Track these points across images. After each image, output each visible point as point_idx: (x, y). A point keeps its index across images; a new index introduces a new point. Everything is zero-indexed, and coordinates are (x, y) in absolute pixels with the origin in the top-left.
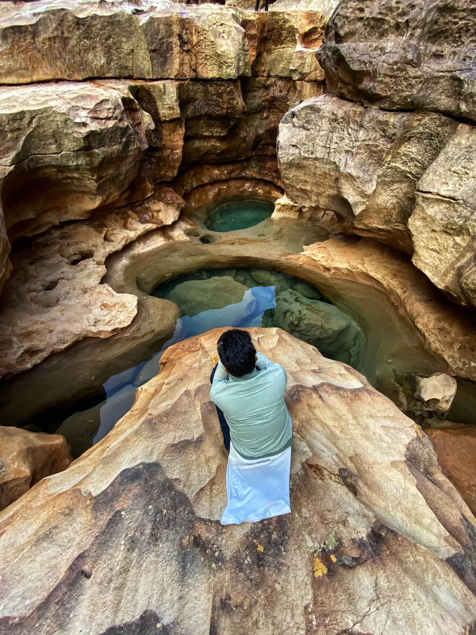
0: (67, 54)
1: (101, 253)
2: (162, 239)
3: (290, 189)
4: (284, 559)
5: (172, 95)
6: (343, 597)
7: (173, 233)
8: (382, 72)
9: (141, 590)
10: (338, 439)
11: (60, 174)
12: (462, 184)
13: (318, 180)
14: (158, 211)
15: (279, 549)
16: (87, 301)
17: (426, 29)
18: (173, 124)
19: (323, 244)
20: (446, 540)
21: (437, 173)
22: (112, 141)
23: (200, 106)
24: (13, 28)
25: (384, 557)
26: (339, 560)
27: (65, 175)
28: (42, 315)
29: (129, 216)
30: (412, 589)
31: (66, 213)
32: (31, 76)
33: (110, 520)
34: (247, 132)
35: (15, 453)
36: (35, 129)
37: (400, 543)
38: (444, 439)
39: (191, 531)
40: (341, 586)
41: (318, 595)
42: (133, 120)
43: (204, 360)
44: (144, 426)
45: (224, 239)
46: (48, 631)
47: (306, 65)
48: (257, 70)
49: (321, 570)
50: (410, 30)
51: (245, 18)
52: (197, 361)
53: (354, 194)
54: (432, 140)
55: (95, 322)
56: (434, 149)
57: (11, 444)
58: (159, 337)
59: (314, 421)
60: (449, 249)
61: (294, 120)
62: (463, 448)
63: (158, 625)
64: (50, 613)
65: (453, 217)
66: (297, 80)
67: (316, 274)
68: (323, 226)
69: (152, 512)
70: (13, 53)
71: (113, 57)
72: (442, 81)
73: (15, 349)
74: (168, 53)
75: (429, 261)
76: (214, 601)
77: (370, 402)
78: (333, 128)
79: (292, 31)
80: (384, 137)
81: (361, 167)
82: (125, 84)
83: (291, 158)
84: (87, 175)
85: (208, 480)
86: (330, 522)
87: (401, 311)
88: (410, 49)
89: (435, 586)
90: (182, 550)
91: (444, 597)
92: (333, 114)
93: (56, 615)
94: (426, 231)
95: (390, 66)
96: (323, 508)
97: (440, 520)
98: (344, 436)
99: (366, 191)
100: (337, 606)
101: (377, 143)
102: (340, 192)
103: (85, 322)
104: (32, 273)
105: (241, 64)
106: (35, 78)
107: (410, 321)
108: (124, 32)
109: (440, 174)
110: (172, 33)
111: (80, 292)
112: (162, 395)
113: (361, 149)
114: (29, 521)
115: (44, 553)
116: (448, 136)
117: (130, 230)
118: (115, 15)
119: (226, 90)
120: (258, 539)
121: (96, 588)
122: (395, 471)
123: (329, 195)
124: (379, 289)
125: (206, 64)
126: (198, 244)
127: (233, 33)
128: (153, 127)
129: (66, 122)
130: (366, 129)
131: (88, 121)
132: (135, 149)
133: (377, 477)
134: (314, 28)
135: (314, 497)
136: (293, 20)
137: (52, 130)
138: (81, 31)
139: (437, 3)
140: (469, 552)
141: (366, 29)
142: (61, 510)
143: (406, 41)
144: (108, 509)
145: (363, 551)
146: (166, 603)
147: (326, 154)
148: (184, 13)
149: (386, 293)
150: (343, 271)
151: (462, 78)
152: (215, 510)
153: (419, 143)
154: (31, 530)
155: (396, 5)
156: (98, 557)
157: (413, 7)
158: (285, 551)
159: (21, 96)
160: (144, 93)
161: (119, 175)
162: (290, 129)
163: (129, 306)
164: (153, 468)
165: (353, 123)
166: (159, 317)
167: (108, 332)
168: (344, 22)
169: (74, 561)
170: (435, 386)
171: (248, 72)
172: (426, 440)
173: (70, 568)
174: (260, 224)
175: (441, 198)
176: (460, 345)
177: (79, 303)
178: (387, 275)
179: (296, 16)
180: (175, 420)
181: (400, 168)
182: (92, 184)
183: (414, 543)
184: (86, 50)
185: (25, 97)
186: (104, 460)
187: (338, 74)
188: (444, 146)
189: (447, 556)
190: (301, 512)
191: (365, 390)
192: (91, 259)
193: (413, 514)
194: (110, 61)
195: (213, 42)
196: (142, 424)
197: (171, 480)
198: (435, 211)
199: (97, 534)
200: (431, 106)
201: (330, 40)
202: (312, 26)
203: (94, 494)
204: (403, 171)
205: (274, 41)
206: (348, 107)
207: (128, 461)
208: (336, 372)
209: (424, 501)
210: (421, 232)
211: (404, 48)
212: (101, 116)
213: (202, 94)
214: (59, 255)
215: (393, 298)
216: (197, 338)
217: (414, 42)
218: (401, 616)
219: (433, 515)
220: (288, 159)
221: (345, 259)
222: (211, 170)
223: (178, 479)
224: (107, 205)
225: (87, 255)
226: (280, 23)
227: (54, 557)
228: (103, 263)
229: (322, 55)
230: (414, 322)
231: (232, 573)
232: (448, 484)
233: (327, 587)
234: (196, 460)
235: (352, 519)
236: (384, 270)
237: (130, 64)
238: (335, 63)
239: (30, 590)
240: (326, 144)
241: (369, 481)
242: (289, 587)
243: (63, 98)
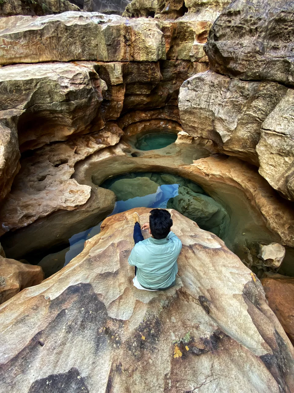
0: (60, 46)
1: (73, 161)
2: (109, 153)
3: (185, 126)
4: (156, 345)
5: (119, 70)
6: (189, 372)
7: (116, 150)
8: (241, 58)
9: (71, 356)
10: (202, 278)
11: (51, 115)
12: (290, 125)
13: (202, 121)
14: (107, 137)
15: (154, 340)
16: (62, 188)
17: (268, 32)
18: (118, 87)
19: (205, 159)
20: (262, 345)
21: (274, 118)
22: (82, 96)
23: (135, 77)
24: (30, 31)
25: (220, 351)
26: (190, 350)
27: (54, 115)
28: (36, 195)
29: (90, 140)
30: (234, 372)
31: (54, 137)
32: (38, 59)
33: (58, 314)
34: (163, 92)
35: (12, 274)
36: (38, 89)
37: (232, 343)
38: (275, 285)
39: (104, 325)
40: (189, 365)
41: (174, 369)
42: (95, 84)
43: (125, 226)
44: (85, 262)
45: (146, 154)
46: (15, 374)
47: (200, 53)
48: (170, 55)
49: (178, 354)
50: (258, 33)
51: (164, 26)
52: (121, 226)
53: (223, 130)
54: (272, 98)
55: (66, 201)
56: (273, 104)
57: (10, 269)
58: (102, 212)
59: (188, 266)
60: (281, 165)
61: (188, 85)
62: (287, 291)
63: (79, 377)
64: (18, 363)
65: (283, 145)
66: (194, 62)
67: (201, 177)
68: (207, 149)
69: (83, 312)
70: (29, 45)
71: (86, 48)
72: (278, 63)
73: (19, 215)
74: (118, 46)
75: (269, 172)
76: (112, 366)
77: (224, 257)
78: (211, 90)
79: (192, 33)
80: (242, 96)
81: (228, 114)
82: (92, 64)
83: (186, 108)
84: (67, 115)
85: (118, 296)
86: (188, 326)
87: (253, 203)
88: (258, 44)
89: (250, 372)
90: (98, 335)
91: (255, 379)
92: (212, 82)
93: (21, 365)
94: (267, 153)
95: (246, 55)
96: (185, 318)
97: (259, 333)
98: (206, 277)
99: (230, 128)
100: (185, 377)
101: (238, 100)
102: (214, 128)
103: (60, 200)
104: (32, 171)
105: (160, 52)
106: (41, 60)
107: (258, 210)
108: (93, 34)
109: (276, 119)
110: (120, 35)
111: (59, 183)
112: (98, 245)
113: (228, 103)
114: (13, 311)
115: (19, 330)
116: (281, 96)
117: (90, 148)
118: (88, 25)
119: (150, 67)
120: (142, 332)
121: (45, 352)
122: (235, 300)
123: (208, 130)
124: (240, 188)
125: (139, 53)
126: (130, 158)
127: (156, 35)
128: (106, 88)
129: (56, 85)
130: (231, 91)
131: (69, 85)
132: (95, 102)
133: (223, 303)
134: (205, 31)
135: (180, 311)
136: (193, 26)
137: (48, 90)
138: (68, 33)
139: (274, 17)
140: (277, 354)
141: (232, 33)
142: (31, 306)
143: (255, 40)
144: (58, 308)
145: (206, 345)
146: (84, 365)
147: (207, 106)
148: (128, 23)
149: (244, 191)
150: (217, 176)
151: (290, 61)
152: (120, 313)
153: (264, 100)
154: (14, 316)
155: (250, 19)
156: (49, 334)
157: (260, 19)
158: (158, 341)
159: (32, 70)
160: (103, 69)
161: (85, 116)
162: (186, 90)
163: (86, 192)
164: (87, 287)
165: (223, 87)
166: (103, 200)
167: (72, 207)
168: (219, 29)
169: (35, 335)
170: (271, 251)
171: (164, 57)
172: (259, 283)
173: (33, 339)
174: (168, 147)
175: (277, 133)
176: (289, 226)
177: (57, 189)
178: (245, 180)
179: (194, 24)
180: (104, 260)
181: (252, 115)
182: (69, 121)
183: (240, 345)
184: (71, 44)
185: (34, 70)
186: (60, 280)
187: (215, 59)
188: (279, 102)
189: (261, 355)
190: (171, 319)
191: (222, 249)
192: (66, 164)
193: (243, 327)
194: (84, 51)
195: (143, 40)
196: (84, 261)
197: (97, 294)
198: (272, 141)
199: (50, 322)
200: (271, 78)
201: (211, 39)
202: (204, 30)
203: (51, 299)
204: (254, 117)
205: (181, 39)
206: (221, 78)
207: (73, 282)
208: (205, 237)
209: (251, 320)
210: (264, 154)
211: (254, 44)
212: (76, 83)
213: (137, 70)
214: (48, 161)
215: (248, 195)
216: (124, 213)
217: (260, 40)
218: (225, 387)
219: (256, 329)
220: (184, 108)
221: (218, 169)
222: (140, 114)
223: (101, 294)
224: (77, 133)
225: (64, 162)
226: (185, 28)
227: (24, 333)
228: (73, 166)
229: (207, 48)
230: (260, 210)
231: (125, 351)
232: (270, 311)
233: (180, 364)
234: (113, 284)
235: (203, 326)
236: (243, 177)
237: (96, 53)
238: (214, 53)
239: (9, 349)
240: (207, 100)
241: (218, 305)
242: (157, 362)
243: (55, 72)
